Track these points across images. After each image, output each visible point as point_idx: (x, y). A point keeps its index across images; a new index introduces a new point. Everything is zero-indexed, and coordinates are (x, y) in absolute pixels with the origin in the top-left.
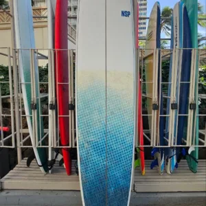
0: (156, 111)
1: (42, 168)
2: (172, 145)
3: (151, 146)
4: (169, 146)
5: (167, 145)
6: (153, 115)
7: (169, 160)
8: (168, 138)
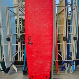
0: (65, 41)
1: (3, 72)
2: (74, 60)
3: (62, 60)
4: (72, 60)
5: (71, 59)
6: (63, 43)
7: (71, 66)
8: (71, 56)
